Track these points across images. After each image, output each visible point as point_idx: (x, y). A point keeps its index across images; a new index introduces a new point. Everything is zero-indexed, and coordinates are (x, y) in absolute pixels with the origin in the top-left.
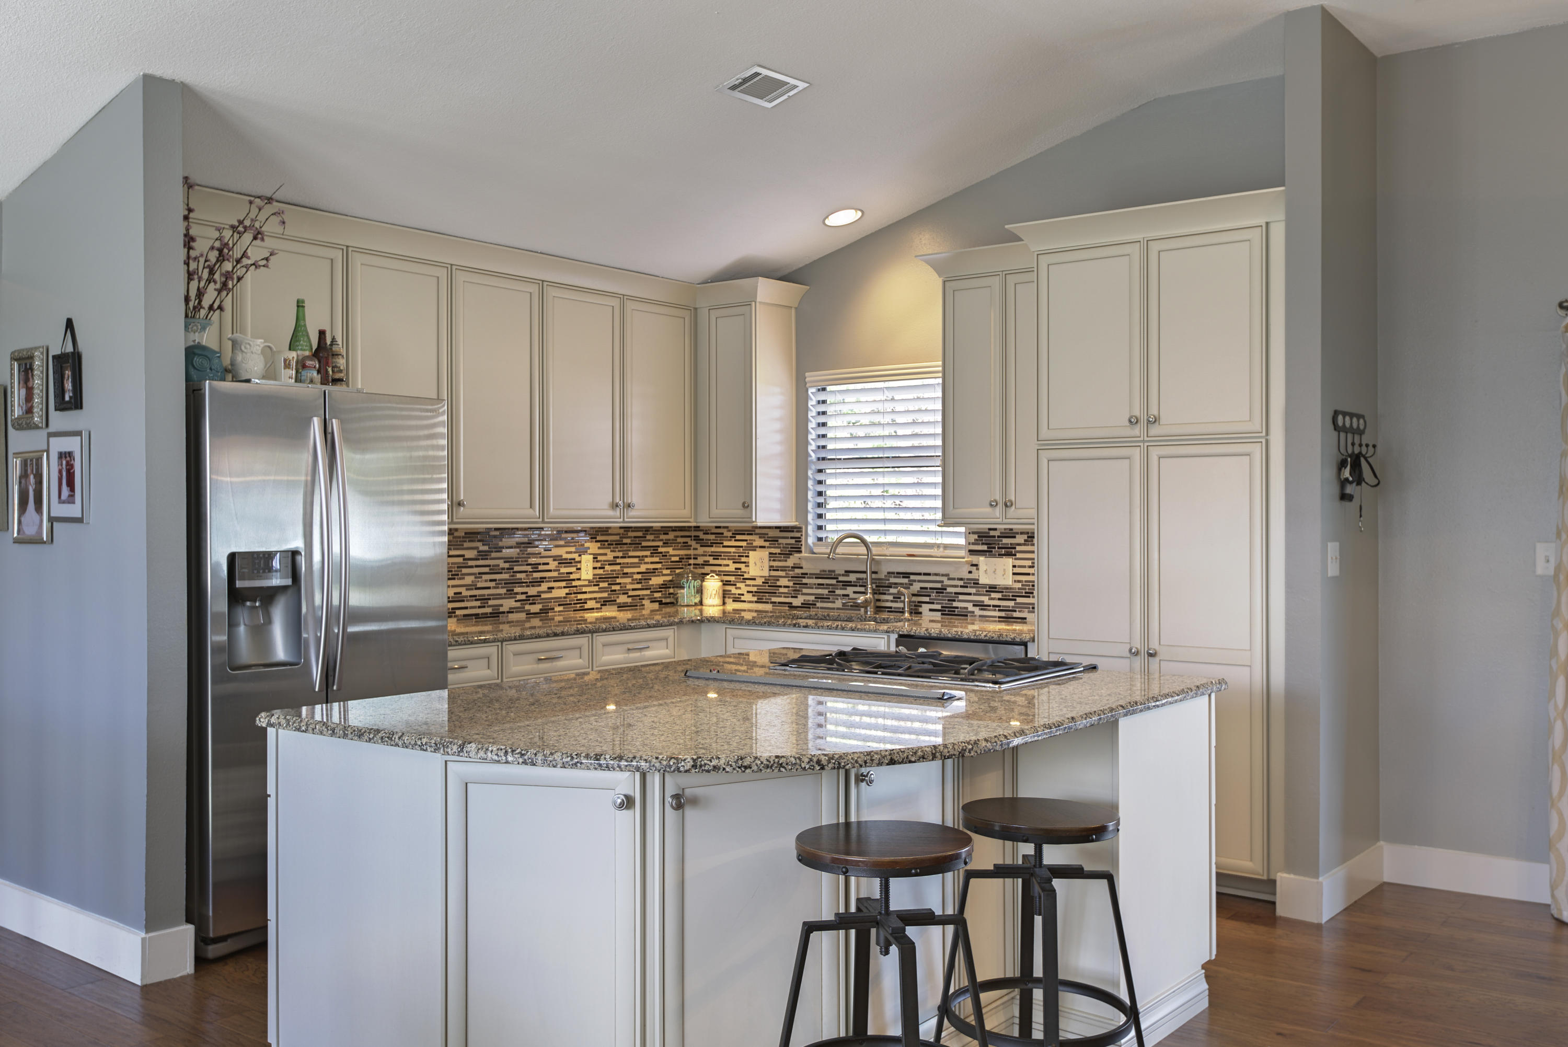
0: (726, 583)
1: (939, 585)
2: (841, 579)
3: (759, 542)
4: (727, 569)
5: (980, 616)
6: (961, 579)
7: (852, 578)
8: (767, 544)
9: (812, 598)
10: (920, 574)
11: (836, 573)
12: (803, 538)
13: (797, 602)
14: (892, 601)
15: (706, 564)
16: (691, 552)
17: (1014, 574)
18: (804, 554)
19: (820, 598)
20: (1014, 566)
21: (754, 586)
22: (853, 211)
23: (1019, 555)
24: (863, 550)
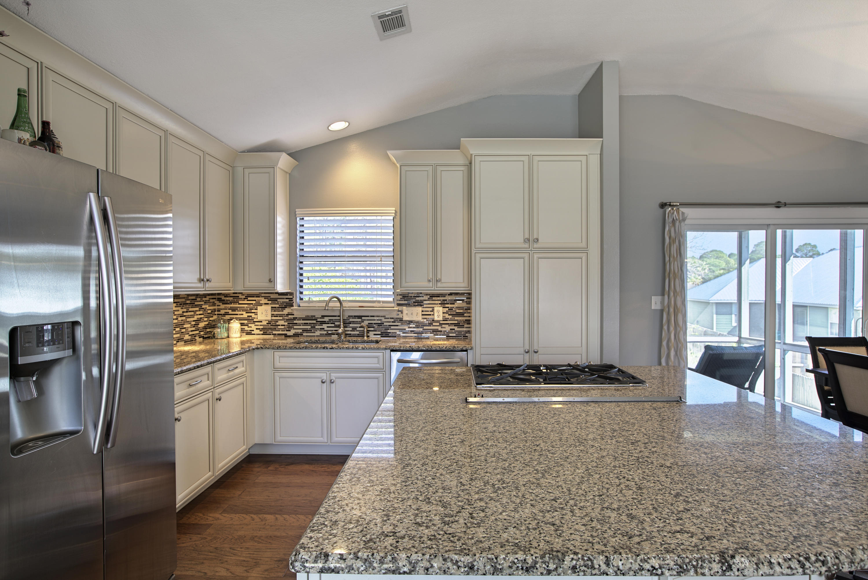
0: (242, 324)
1: (380, 322)
2: (319, 320)
3: (263, 301)
4: (242, 316)
5: (403, 336)
6: (393, 318)
7: (326, 319)
8: (270, 302)
9: (301, 331)
10: (368, 316)
11: (316, 317)
12: (294, 299)
13: (289, 333)
14: (351, 331)
15: (227, 314)
16: (216, 307)
17: (422, 315)
18: (295, 307)
19: (305, 330)
20: (423, 311)
21: (260, 325)
22: (344, 122)
23: (425, 306)
24: (338, 304)
